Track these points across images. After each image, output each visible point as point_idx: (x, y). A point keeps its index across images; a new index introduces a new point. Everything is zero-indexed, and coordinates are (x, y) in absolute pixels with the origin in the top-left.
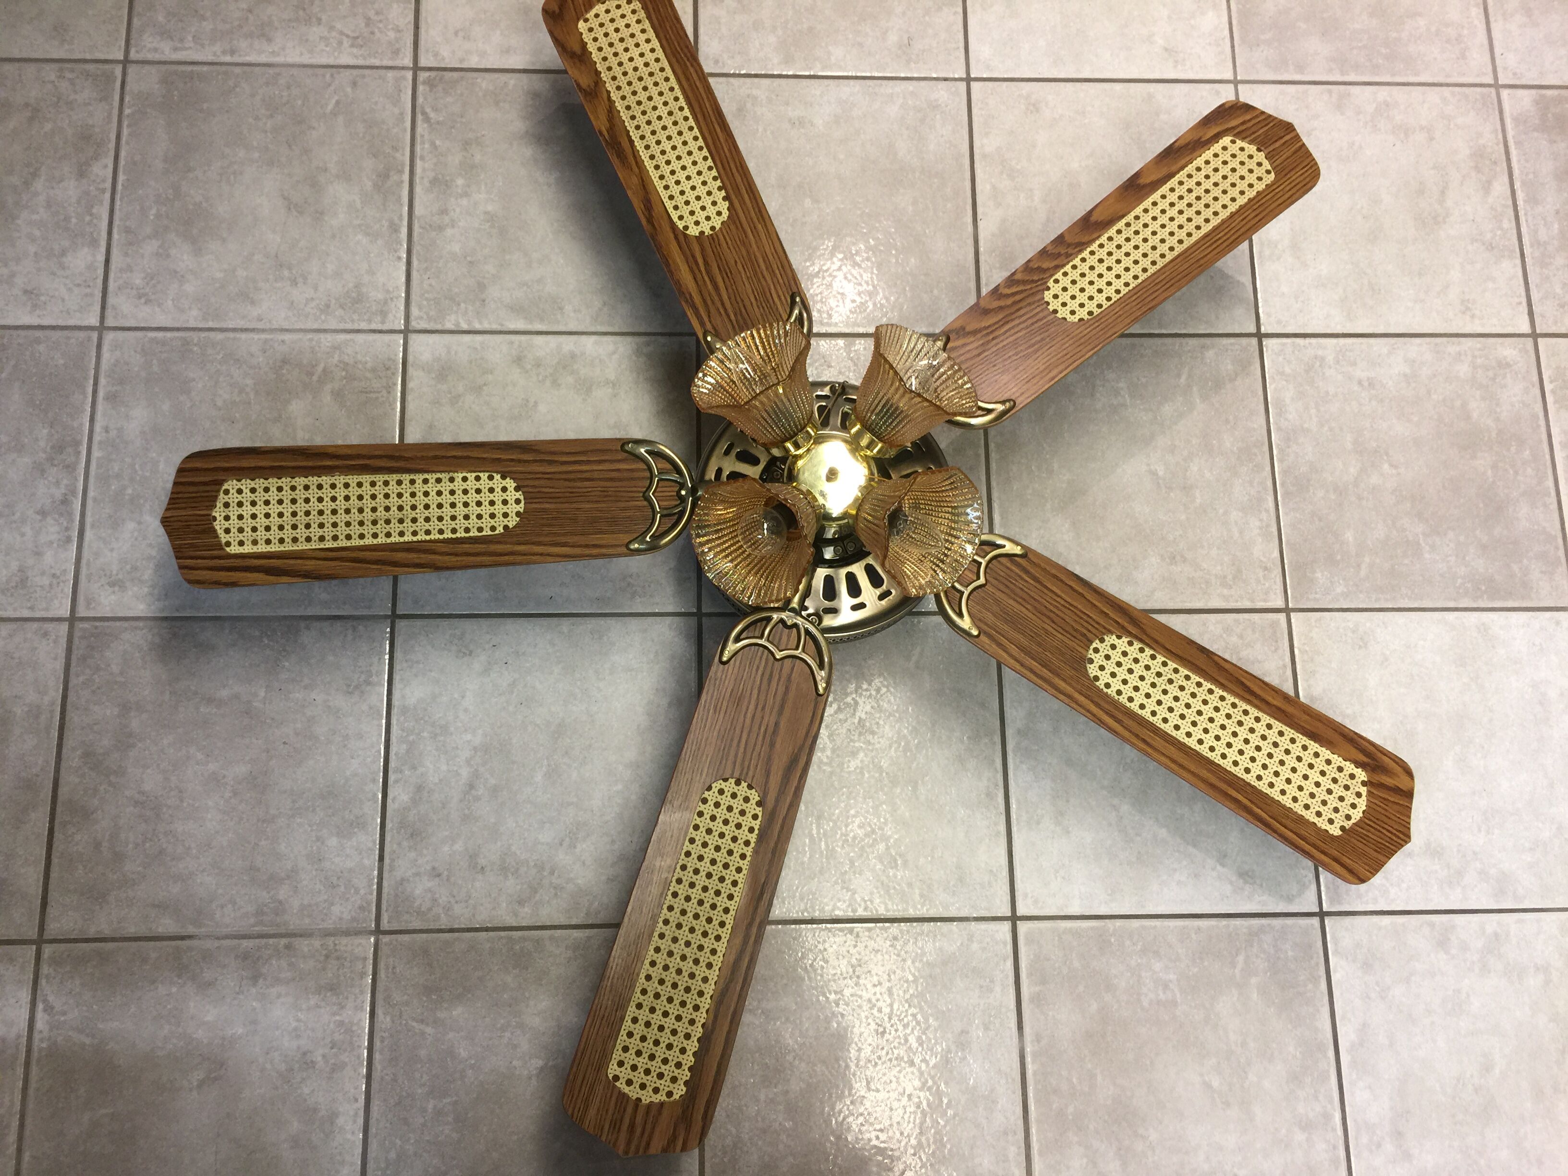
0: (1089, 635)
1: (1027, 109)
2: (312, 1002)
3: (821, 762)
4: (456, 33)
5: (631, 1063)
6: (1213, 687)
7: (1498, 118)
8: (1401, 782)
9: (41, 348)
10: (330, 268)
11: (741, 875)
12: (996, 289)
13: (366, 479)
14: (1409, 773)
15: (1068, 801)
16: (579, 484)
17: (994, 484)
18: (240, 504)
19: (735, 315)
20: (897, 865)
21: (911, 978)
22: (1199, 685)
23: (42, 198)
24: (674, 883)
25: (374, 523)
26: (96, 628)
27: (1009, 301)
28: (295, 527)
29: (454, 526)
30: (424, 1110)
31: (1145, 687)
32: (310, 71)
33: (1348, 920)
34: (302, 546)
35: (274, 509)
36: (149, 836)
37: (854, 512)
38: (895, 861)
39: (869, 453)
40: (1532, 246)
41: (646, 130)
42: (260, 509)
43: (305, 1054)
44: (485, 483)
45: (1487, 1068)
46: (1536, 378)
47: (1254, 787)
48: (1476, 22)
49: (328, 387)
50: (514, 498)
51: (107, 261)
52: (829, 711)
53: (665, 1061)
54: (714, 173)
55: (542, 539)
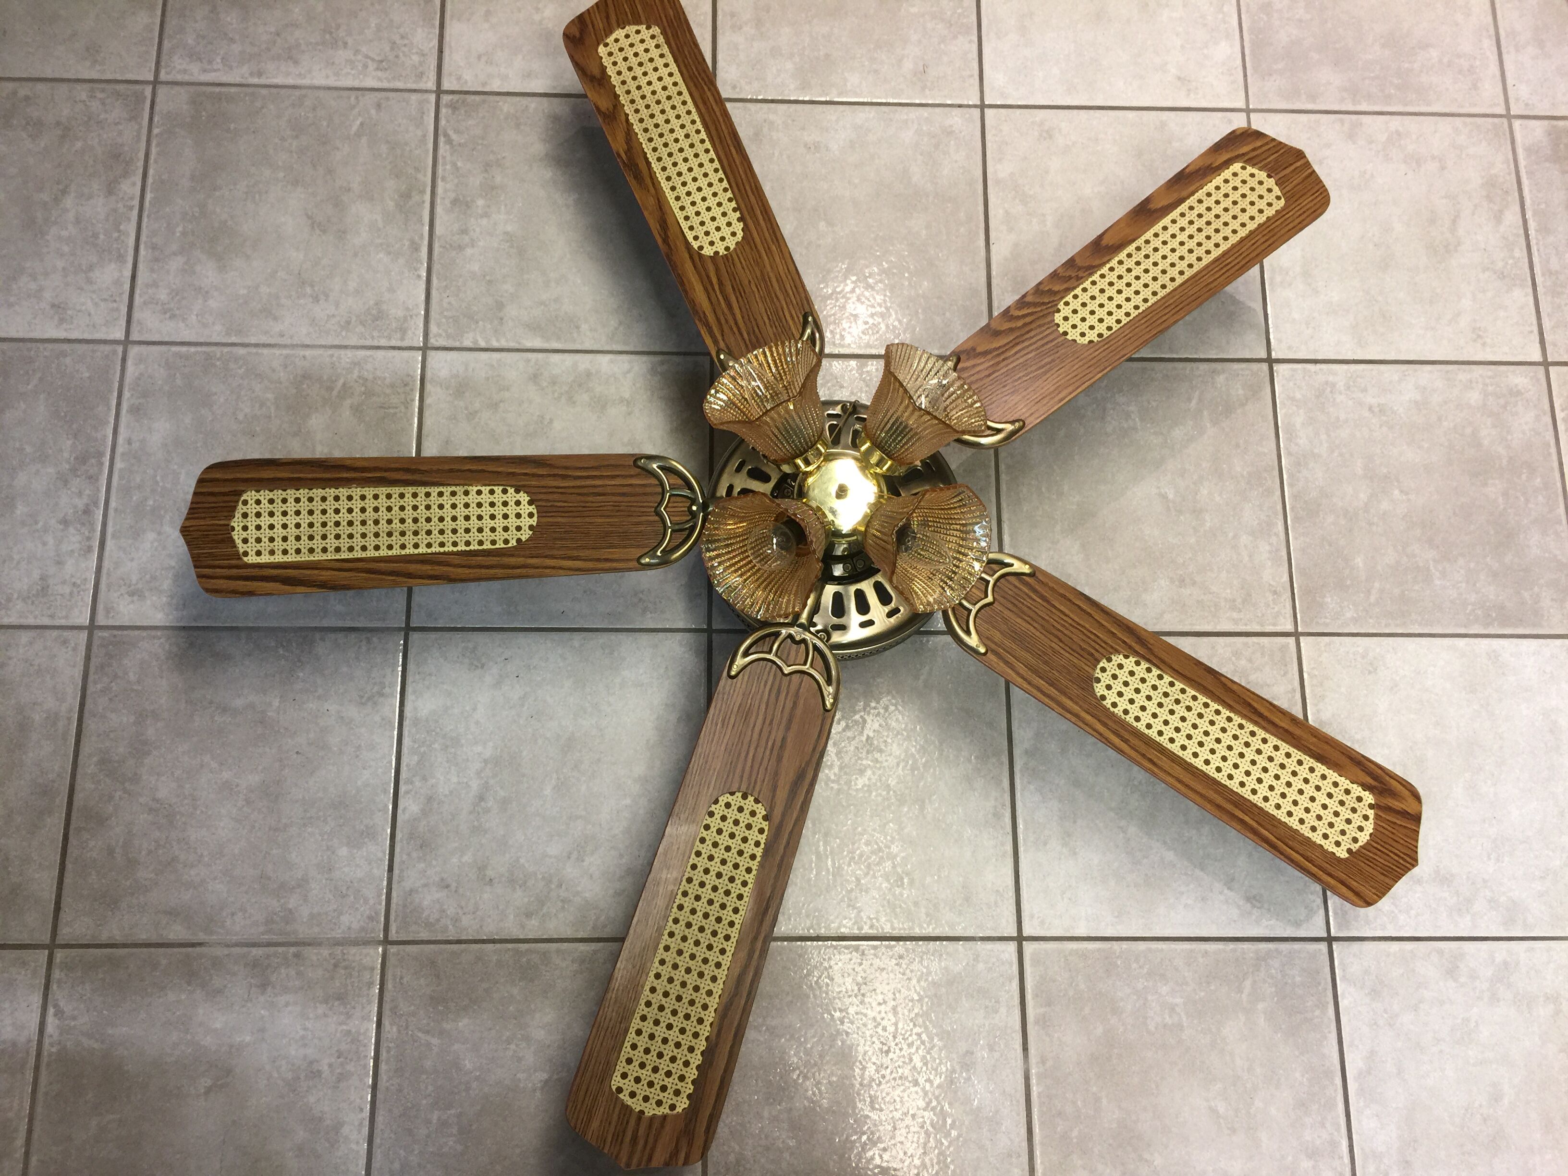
0: (1097, 655)
1: (1041, 135)
2: (320, 1011)
3: (829, 778)
4: (479, 57)
5: (635, 1075)
6: (1220, 708)
7: (1509, 147)
8: (1409, 806)
9: (68, 360)
10: (352, 285)
11: (747, 889)
12: (1007, 310)
13: (383, 491)
14: (1417, 797)
15: (1075, 822)
16: (590, 499)
17: (1004, 505)
18: (258, 515)
19: (748, 334)
20: (903, 883)
21: (916, 997)
22: (1206, 705)
23: (71, 215)
24: (679, 896)
25: (390, 534)
26: (115, 636)
27: (1020, 323)
28: (311, 538)
29: (467, 538)
30: (428, 1122)
31: (1152, 707)
32: (335, 94)
33: (1356, 945)
34: (318, 557)
35: (292, 520)
36: (162, 843)
37: (863, 529)
38: (902, 879)
39: (878, 470)
40: (1543, 275)
41: (663, 152)
42: (278, 520)
43: (311, 1063)
44: (499, 497)
45: (1496, 1098)
46: (1547, 407)
47: (1261, 809)
48: (1488, 53)
49: (348, 402)
50: (527, 512)
51: (134, 277)
52: (836, 729)
53: (669, 1074)
54: (729, 194)
55: (555, 552)
